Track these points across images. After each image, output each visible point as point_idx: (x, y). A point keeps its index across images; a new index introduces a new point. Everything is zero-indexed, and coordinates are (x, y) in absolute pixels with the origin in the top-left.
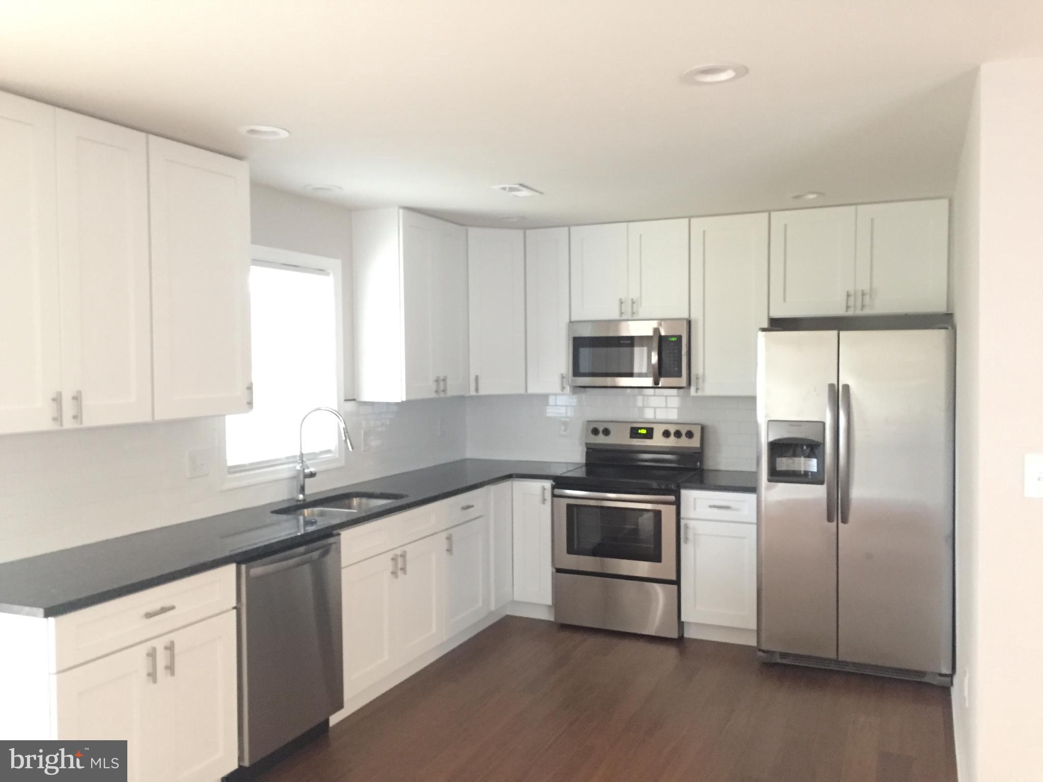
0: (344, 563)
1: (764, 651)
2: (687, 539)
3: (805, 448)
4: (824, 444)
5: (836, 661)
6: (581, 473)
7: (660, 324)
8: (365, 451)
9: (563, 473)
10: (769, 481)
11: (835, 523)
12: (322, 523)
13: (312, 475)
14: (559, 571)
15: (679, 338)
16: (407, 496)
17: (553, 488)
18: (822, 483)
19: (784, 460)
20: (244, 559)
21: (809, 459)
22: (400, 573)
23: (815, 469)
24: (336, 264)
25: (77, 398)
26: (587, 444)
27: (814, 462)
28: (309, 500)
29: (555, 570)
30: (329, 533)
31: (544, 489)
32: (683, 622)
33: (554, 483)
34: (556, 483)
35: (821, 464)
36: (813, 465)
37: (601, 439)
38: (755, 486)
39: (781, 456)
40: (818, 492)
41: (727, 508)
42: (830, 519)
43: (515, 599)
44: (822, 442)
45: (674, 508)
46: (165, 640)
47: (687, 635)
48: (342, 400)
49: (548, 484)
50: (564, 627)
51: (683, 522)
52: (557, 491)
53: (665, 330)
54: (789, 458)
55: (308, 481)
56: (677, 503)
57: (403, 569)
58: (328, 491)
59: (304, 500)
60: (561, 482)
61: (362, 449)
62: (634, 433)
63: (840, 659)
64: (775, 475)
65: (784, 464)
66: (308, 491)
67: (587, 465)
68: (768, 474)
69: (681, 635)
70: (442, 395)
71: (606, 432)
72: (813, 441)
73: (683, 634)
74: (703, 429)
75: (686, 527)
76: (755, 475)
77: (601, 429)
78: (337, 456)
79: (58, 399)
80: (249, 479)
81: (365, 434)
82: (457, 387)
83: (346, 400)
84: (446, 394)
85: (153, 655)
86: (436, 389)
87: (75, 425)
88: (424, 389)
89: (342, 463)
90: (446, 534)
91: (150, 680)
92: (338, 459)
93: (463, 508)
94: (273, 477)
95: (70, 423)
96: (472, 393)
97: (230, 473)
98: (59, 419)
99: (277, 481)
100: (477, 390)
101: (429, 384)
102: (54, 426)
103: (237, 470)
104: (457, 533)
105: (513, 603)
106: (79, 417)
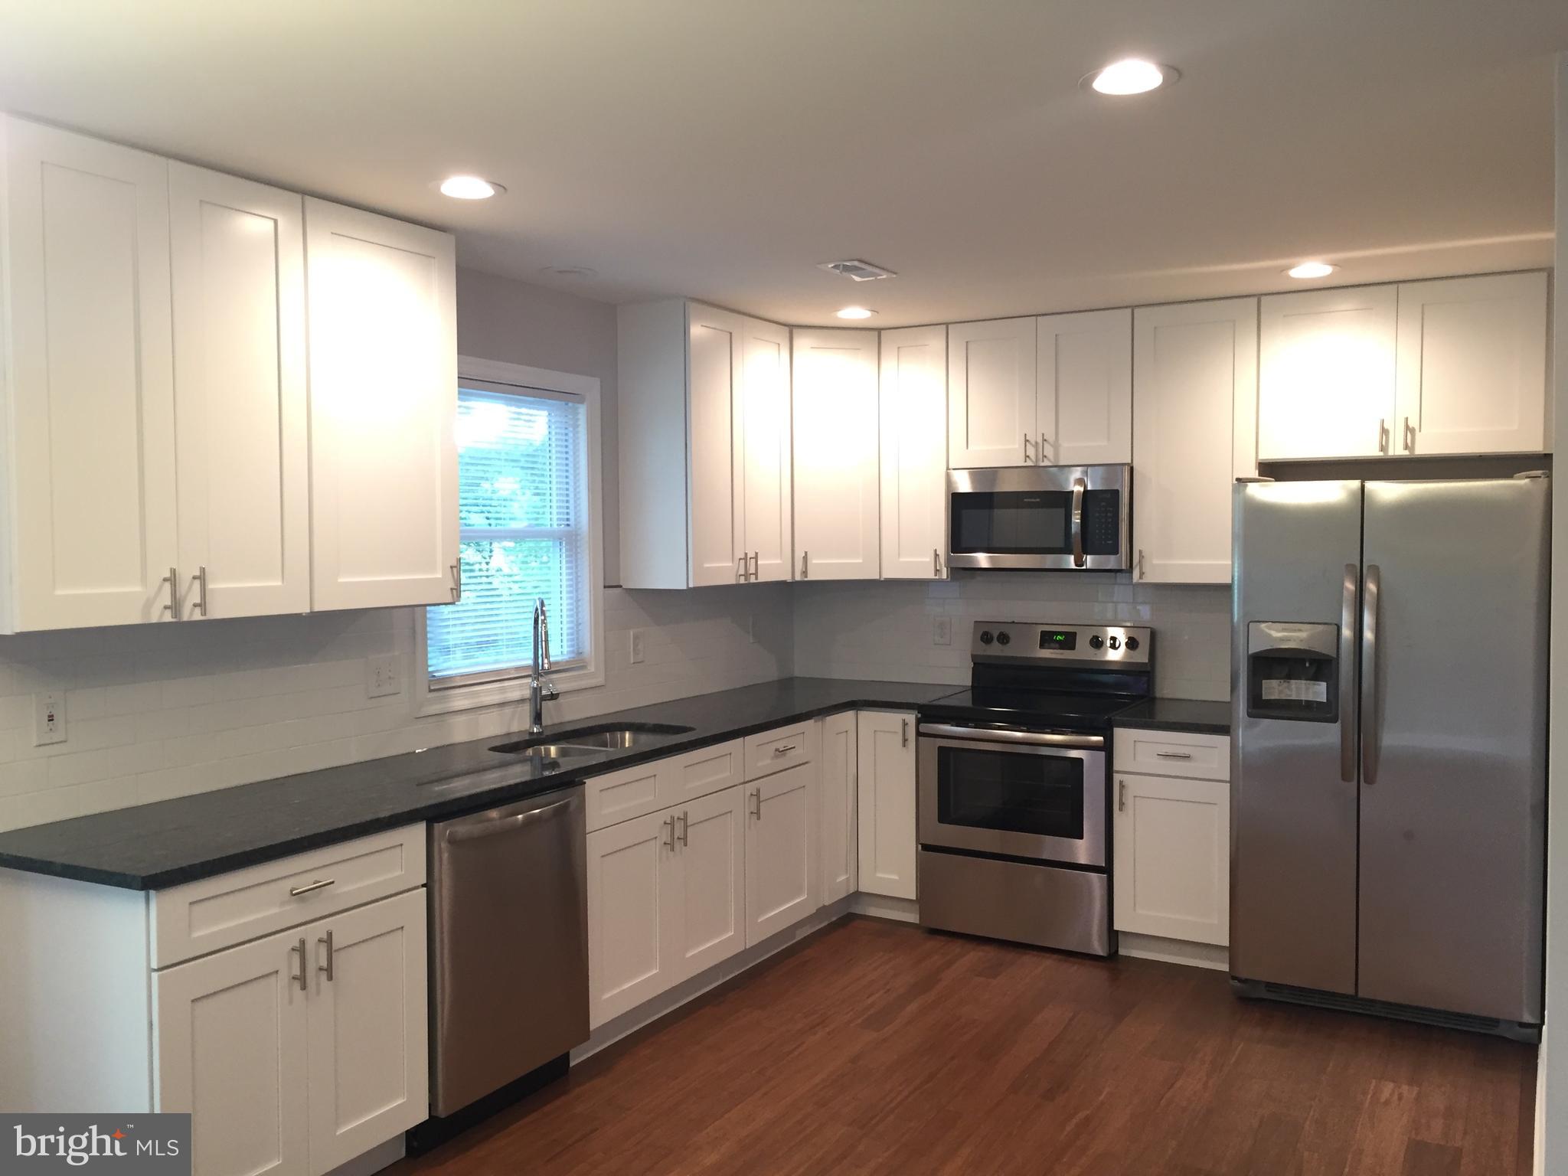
0: (588, 829)
1: (1240, 980)
2: (1122, 804)
3: (1307, 664)
4: (1337, 659)
5: (1354, 998)
6: (966, 701)
7: (1086, 473)
8: (635, 663)
10: (1250, 715)
11: (1353, 785)
12: (568, 765)
13: (553, 697)
14: (926, 847)
15: (1115, 494)
16: (691, 729)
17: (918, 722)
18: (1333, 720)
19: (1274, 683)
20: (434, 815)
21: (1316, 682)
22: (678, 845)
23: (1324, 699)
24: (591, 386)
25: (202, 577)
26: (974, 657)
27: (1322, 687)
28: (548, 733)
29: (920, 847)
30: (572, 781)
31: (905, 724)
32: (1117, 933)
33: (920, 716)
34: (923, 716)
35: (1333, 691)
36: (1319, 691)
37: (995, 650)
38: (1229, 724)
39: (1269, 677)
40: (1328, 735)
41: (1186, 757)
42: (1345, 777)
43: (861, 889)
44: (1335, 656)
45: (1103, 755)
46: (319, 930)
47: (1123, 951)
48: (601, 585)
49: (911, 718)
50: (935, 932)
51: (1117, 778)
52: (926, 727)
53: (1093, 483)
54: (1282, 681)
55: (547, 705)
56: (1108, 748)
57: (684, 840)
58: (578, 720)
59: (539, 734)
60: (929, 713)
61: (632, 661)
62: (1047, 639)
63: (1360, 995)
64: (1260, 707)
65: (1274, 689)
66: (548, 720)
67: (975, 687)
68: (1247, 706)
69: (1113, 951)
70: (753, 580)
71: (1004, 639)
72: (1319, 654)
73: (1117, 951)
74: (1153, 635)
75: (1122, 786)
76: (1228, 707)
77: (995, 633)
78: (592, 669)
79: (173, 579)
80: (460, 701)
81: (636, 638)
82: (773, 568)
83: (605, 587)
84: (756, 579)
85: (301, 949)
86: (742, 571)
87: (197, 616)
88: (722, 571)
89: (599, 680)
90: (751, 788)
91: (297, 985)
92: (594, 674)
93: (777, 750)
94: (496, 698)
95: (190, 614)
96: (798, 578)
97: (431, 691)
98: (175, 606)
99: (502, 705)
100: (805, 573)
101: (731, 564)
102: (168, 617)
103: (443, 686)
104: (767, 786)
105: (857, 896)
106: (202, 605)
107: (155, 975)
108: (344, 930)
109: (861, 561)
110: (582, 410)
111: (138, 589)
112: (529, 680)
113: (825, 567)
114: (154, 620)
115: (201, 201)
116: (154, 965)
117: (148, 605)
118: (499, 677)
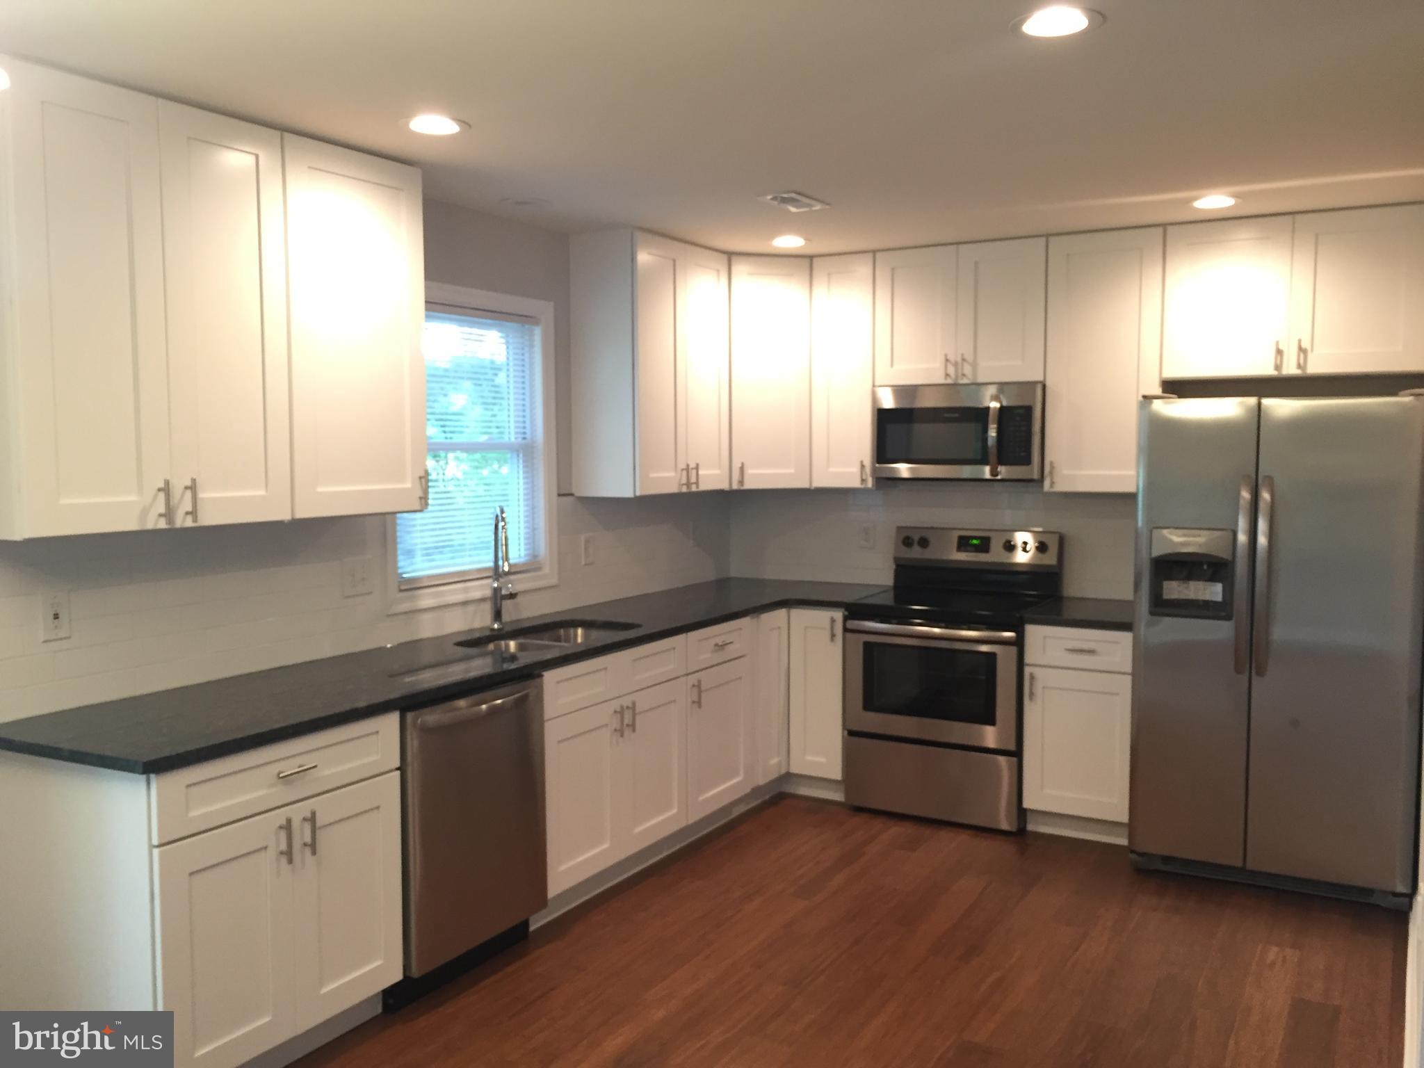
0: (546, 716)
1: (1138, 853)
2: (1032, 694)
3: (1205, 567)
4: (1233, 561)
5: (1242, 870)
6: (888, 600)
7: (1001, 390)
8: (586, 565)
9: (862, 599)
10: (1152, 613)
11: (1245, 677)
12: (525, 659)
13: (512, 596)
14: (852, 733)
15: (1030, 410)
16: (638, 626)
17: (846, 619)
18: (1228, 618)
19: (1174, 584)
20: (408, 704)
21: (1213, 583)
22: (627, 732)
23: (1219, 598)
24: (547, 310)
25: (193, 488)
26: (896, 560)
27: (1218, 587)
28: (508, 629)
29: (846, 733)
30: (531, 673)
31: (833, 621)
32: (1025, 810)
33: (846, 613)
34: (849, 614)
35: (1228, 591)
36: (1215, 592)
37: (916, 553)
38: (1131, 621)
39: (1170, 578)
40: (1220, 631)
41: (1091, 652)
42: (1238, 670)
43: (791, 771)
44: (1230, 558)
45: (1014, 649)
46: (303, 809)
47: (1031, 827)
48: (555, 494)
49: (838, 615)
50: (859, 810)
51: (1027, 671)
52: (854, 624)
53: (1008, 400)
54: (1182, 582)
55: (507, 604)
56: (1019, 643)
57: (633, 726)
58: (534, 618)
59: (499, 630)
60: (855, 611)
61: (583, 563)
62: (963, 543)
63: (1248, 867)
64: (1161, 606)
65: (1174, 590)
66: (506, 617)
67: (896, 587)
68: (1150, 603)
69: (1021, 827)
70: (694, 488)
71: (924, 543)
72: (1216, 557)
73: (1025, 827)
74: (1062, 540)
75: (1032, 677)
76: (1131, 605)
77: (916, 538)
78: (546, 570)
79: (166, 489)
80: (426, 600)
81: (587, 542)
82: (713, 478)
83: (559, 495)
84: (697, 487)
85: (288, 827)
86: (684, 481)
87: (189, 523)
88: (666, 480)
89: (554, 581)
90: (692, 679)
91: (284, 860)
92: (549, 575)
93: (717, 645)
94: (460, 597)
95: (183, 521)
96: (735, 486)
97: (401, 591)
98: (169, 514)
99: (465, 603)
100: (741, 482)
101: (672, 474)
102: (162, 524)
103: (412, 586)
104: (707, 679)
105: (788, 777)
106: (193, 513)
107: (156, 852)
108: (326, 809)
109: (792, 471)
110: (538, 332)
111: (133, 498)
112: (490, 581)
113: (761, 476)
114: (150, 526)
115: (189, 138)
116: (155, 842)
117: (145, 512)
118: (462, 578)
